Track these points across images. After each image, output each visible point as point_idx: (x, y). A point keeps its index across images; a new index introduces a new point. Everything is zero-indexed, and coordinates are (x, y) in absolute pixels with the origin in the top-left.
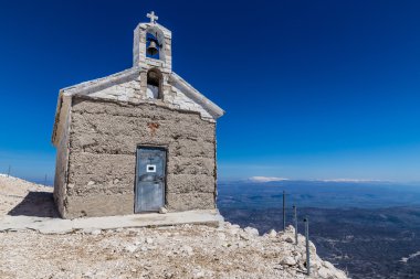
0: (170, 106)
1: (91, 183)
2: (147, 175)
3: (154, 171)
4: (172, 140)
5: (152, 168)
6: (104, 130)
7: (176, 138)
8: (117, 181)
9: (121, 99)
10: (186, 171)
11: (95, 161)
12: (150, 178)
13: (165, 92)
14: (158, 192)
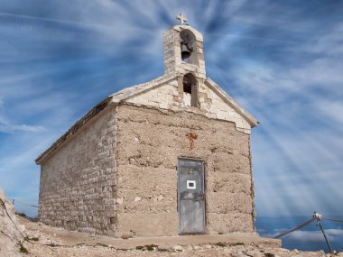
0: (207, 115)
1: (138, 199)
2: (187, 192)
3: (194, 188)
4: (210, 153)
5: (192, 185)
6: (148, 140)
7: (213, 151)
8: (161, 197)
9: (162, 106)
10: (224, 188)
11: (140, 175)
12: (190, 195)
13: (201, 100)
14: (199, 212)
